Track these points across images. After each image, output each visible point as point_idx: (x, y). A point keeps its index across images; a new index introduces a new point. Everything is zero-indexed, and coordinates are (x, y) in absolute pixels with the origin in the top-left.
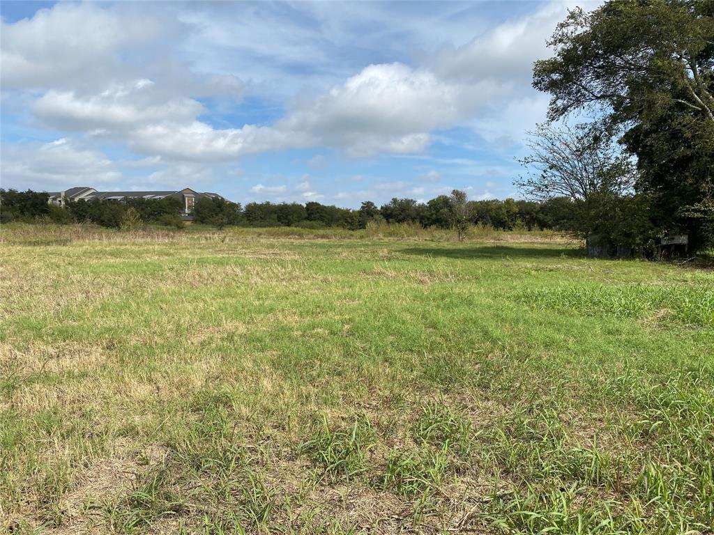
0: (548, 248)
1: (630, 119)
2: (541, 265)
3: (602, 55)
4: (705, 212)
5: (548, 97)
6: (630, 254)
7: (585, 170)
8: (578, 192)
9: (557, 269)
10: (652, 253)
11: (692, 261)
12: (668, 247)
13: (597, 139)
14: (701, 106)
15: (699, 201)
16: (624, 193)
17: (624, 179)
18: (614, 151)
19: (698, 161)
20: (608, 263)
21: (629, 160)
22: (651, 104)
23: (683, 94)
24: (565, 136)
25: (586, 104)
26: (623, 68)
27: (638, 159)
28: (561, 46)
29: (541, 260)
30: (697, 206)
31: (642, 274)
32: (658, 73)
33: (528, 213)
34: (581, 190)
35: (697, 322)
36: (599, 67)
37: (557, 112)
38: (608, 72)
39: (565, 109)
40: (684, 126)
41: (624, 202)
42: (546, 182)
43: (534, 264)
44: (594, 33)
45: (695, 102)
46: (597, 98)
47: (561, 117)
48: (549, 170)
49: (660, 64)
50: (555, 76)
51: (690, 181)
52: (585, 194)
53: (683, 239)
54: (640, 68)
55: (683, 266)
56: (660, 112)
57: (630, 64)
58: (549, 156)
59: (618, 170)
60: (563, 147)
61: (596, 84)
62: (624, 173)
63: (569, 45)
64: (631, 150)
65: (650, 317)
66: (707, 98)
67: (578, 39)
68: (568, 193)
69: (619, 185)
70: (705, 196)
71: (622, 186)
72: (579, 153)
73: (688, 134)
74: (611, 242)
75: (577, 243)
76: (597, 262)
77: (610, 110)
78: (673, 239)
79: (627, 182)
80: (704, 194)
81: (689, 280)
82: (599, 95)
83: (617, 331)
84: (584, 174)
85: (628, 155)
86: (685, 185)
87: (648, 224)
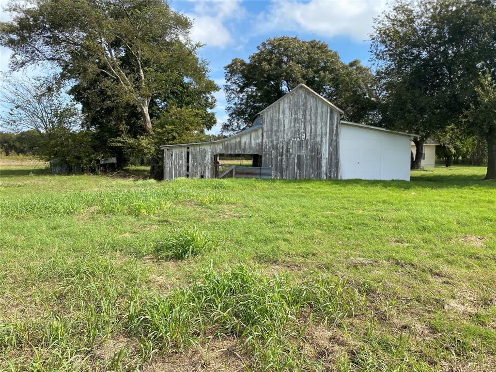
0: (22, 169)
1: (74, 78)
2: (12, 183)
3: (49, 29)
4: (123, 143)
5: (9, 52)
6: (81, 171)
7: (45, 111)
8: (41, 127)
9: (25, 185)
10: (95, 170)
11: (118, 173)
12: (104, 165)
13: (50, 89)
14: (116, 76)
15: (120, 136)
16: (74, 129)
17: (73, 119)
18: (64, 99)
19: (117, 111)
20: (65, 178)
21: (76, 106)
22: (85, 70)
23: (105, 67)
24: (27, 84)
25: (40, 62)
26: (64, 41)
27: (82, 106)
28: (15, 14)
29: (13, 178)
30: (119, 139)
31: (86, 184)
32: (88, 50)
33: (6, 142)
34: (44, 126)
35: (112, 212)
36: (48, 37)
37: (18, 65)
38: (54, 41)
39: (23, 64)
40: (107, 87)
41: (73, 135)
42: (14, 118)
43: (6, 182)
44: (41, 10)
45: (112, 73)
46: (49, 59)
47: (21, 69)
48: (15, 109)
49: (88, 43)
50: (14, 37)
51: (113, 123)
52: (46, 128)
53: (114, 160)
54: (75, 44)
55: (113, 177)
56: (91, 76)
57: (68, 39)
58: (13, 98)
59: (68, 113)
60: (25, 92)
61: (46, 49)
62: (72, 115)
63: (22, 15)
64: (77, 99)
65: (85, 213)
66: (119, 71)
67: (28, 12)
68: (33, 127)
69: (70, 123)
70: (122, 133)
71: (72, 124)
72: (39, 98)
73: (109, 93)
74: (67, 163)
75: (43, 164)
76: (57, 177)
77: (59, 70)
78: (107, 160)
79: (75, 121)
80: (122, 131)
81: (115, 186)
82: (49, 58)
83: (58, 226)
84: (44, 114)
85: (75, 103)
86: (111, 126)
87: (92, 150)
